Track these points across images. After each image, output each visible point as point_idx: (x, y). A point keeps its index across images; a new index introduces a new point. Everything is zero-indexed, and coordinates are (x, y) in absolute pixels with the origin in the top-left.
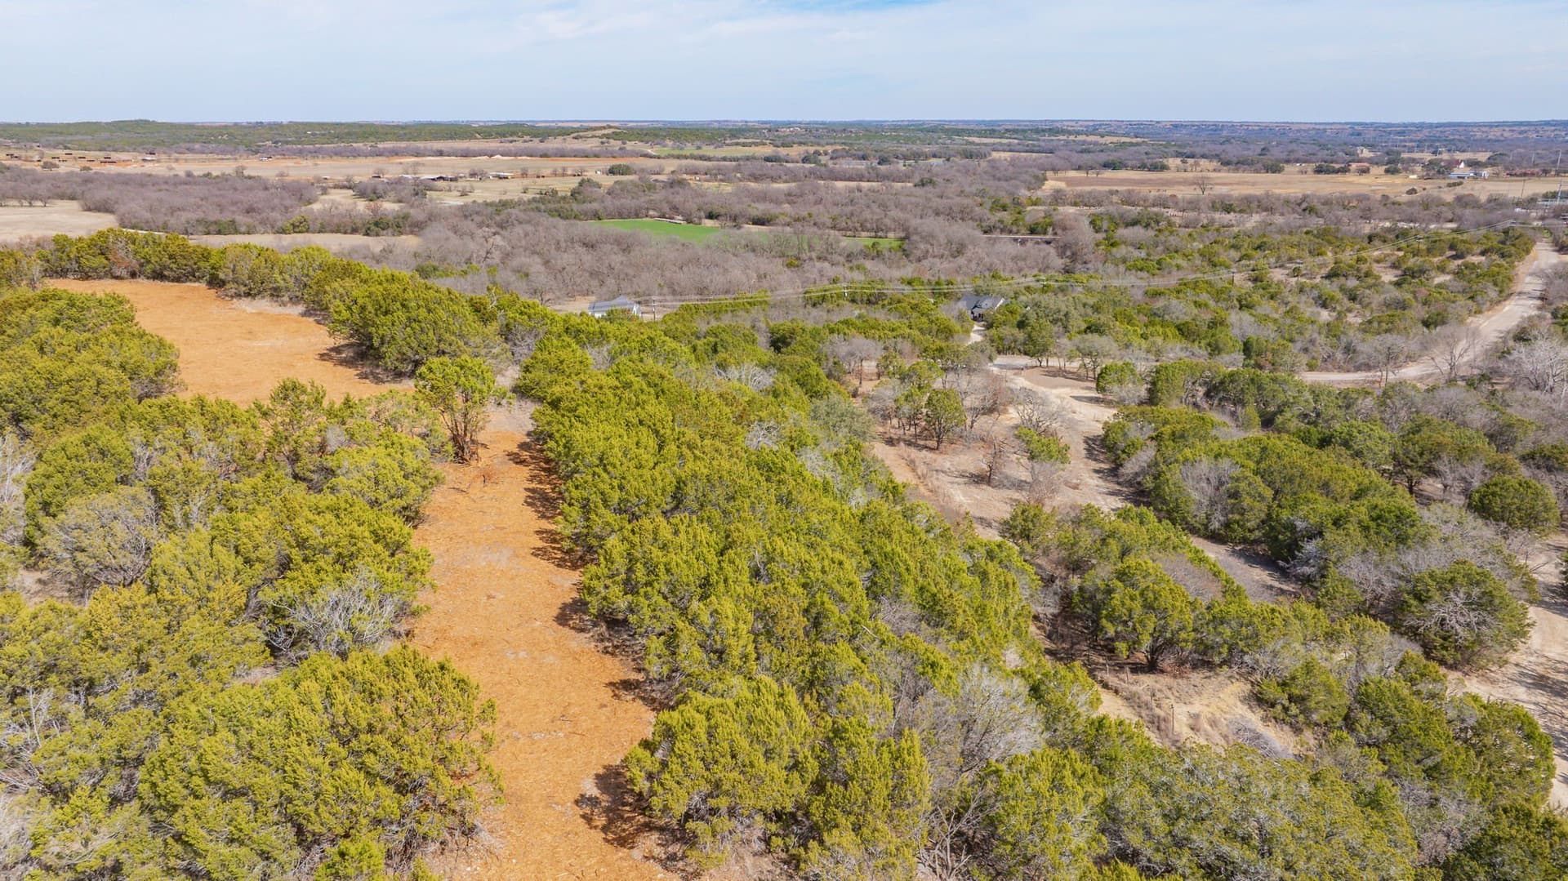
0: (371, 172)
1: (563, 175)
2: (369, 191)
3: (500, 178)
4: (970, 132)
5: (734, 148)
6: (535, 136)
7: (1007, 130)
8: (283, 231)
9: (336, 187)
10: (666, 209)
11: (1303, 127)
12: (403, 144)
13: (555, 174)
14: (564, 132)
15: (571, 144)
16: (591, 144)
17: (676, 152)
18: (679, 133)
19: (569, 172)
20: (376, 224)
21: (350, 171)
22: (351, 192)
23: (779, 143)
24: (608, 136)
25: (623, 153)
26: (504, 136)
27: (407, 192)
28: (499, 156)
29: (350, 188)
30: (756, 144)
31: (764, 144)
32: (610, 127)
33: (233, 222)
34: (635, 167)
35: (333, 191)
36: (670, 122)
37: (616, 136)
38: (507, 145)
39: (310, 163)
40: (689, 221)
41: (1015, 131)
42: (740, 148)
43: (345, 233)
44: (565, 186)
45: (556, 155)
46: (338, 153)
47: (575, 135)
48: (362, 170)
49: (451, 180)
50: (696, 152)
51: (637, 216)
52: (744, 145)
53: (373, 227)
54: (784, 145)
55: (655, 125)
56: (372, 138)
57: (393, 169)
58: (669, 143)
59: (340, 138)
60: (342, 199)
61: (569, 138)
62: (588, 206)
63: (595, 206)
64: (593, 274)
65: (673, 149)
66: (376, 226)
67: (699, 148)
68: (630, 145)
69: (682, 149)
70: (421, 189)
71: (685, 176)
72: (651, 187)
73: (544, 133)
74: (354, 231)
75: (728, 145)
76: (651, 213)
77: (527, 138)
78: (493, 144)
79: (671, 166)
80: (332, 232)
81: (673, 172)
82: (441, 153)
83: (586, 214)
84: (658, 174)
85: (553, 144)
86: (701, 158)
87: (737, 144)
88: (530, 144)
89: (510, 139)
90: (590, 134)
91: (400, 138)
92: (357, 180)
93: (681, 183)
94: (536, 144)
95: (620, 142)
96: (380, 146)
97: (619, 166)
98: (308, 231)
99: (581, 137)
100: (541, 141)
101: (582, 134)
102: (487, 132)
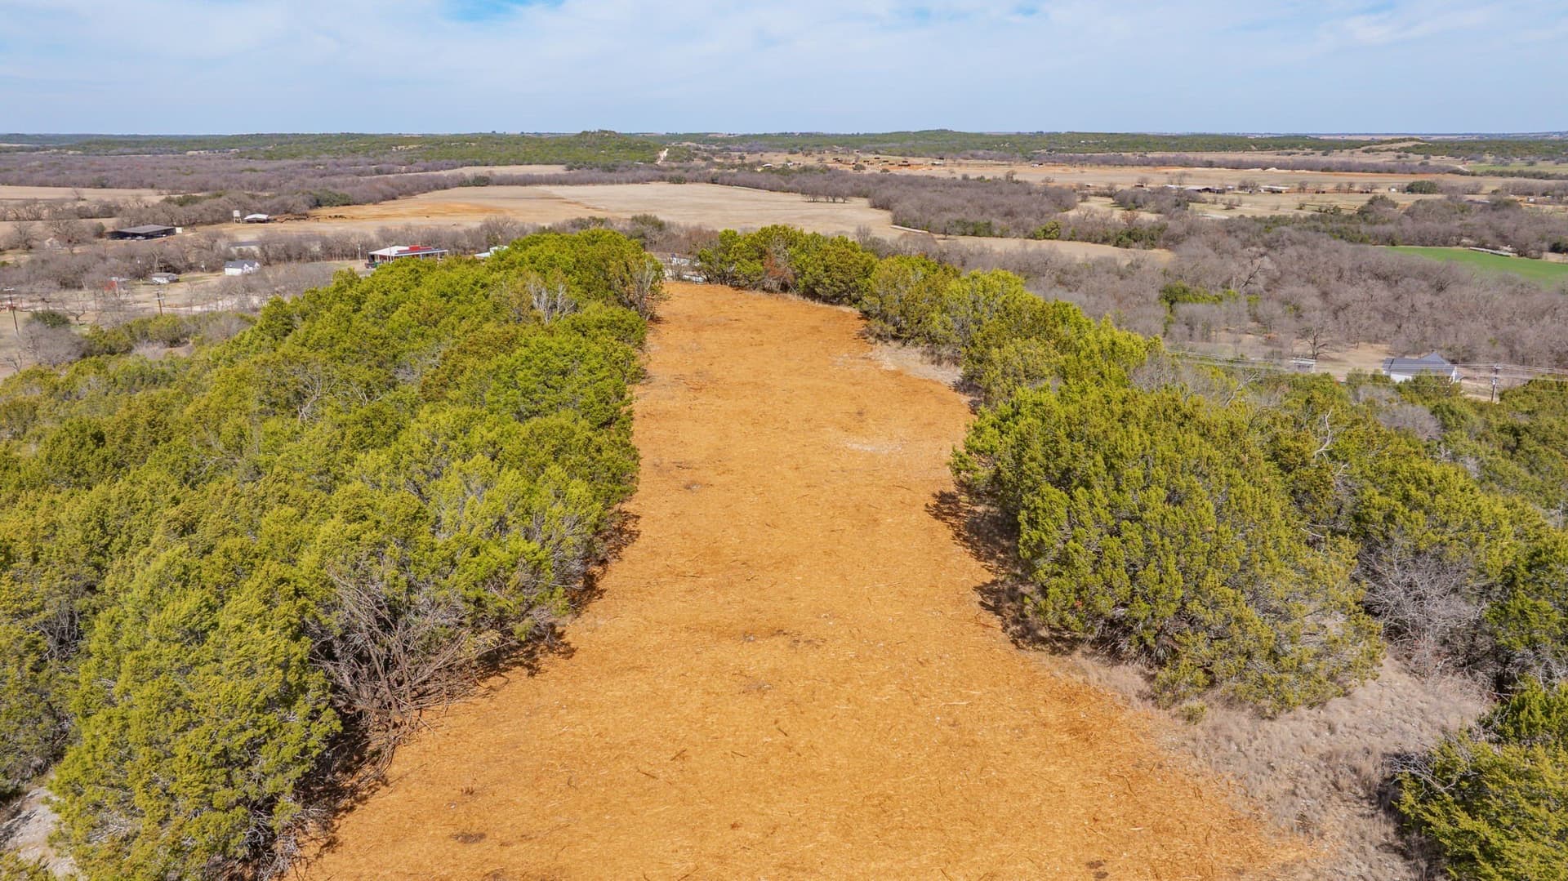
0: (1135, 181)
1: (1349, 191)
2: (1129, 199)
3: (1273, 192)
6: (1318, 149)
8: (1032, 236)
9: (1097, 194)
10: (1488, 236)
12: (1172, 155)
13: (1338, 190)
14: (1353, 145)
15: (1360, 158)
16: (1386, 158)
17: (1499, 169)
18: (1504, 147)
19: (1356, 188)
20: (1129, 235)
21: (1113, 180)
22: (1110, 200)
24: (1407, 150)
25: (1425, 168)
26: (1283, 148)
27: (1168, 203)
28: (1274, 169)
29: (1110, 196)
32: (1412, 140)
33: (992, 223)
34: (1442, 185)
35: (1093, 198)
36: (1488, 135)
37: (1417, 150)
38: (1285, 157)
39: (1077, 170)
40: (1522, 253)
43: (1095, 242)
44: (1351, 203)
45: (1340, 170)
46: (1105, 162)
48: (1125, 179)
49: (1218, 192)
50: (1527, 169)
51: (1445, 244)
53: (1125, 238)
55: (1468, 138)
56: (1141, 148)
57: (1157, 178)
58: (1488, 157)
59: (1111, 147)
60: (1099, 206)
61: (1357, 152)
62: (1378, 228)
63: (1390, 228)
64: (1388, 315)
65: (1494, 164)
66: (1129, 237)
67: (1532, 164)
68: (1434, 161)
69: (1504, 165)
70: (1184, 200)
71: (1512, 197)
72: (1465, 209)
73: (1328, 146)
74: (1105, 241)
76: (1465, 240)
77: (1308, 150)
78: (1268, 157)
79: (1491, 184)
80: (1082, 240)
81: (1495, 192)
82: (1210, 164)
83: (1376, 237)
84: (1473, 193)
85: (1339, 157)
86: (1535, 176)
88: (1311, 158)
89: (1290, 151)
90: (1385, 147)
91: (1170, 148)
92: (1119, 188)
93: (1508, 204)
94: (1318, 157)
95: (1422, 157)
96: (1149, 155)
97: (1422, 183)
98: (1058, 238)
99: (1373, 151)
100: (1324, 155)
101: (1374, 147)
102: (1263, 144)
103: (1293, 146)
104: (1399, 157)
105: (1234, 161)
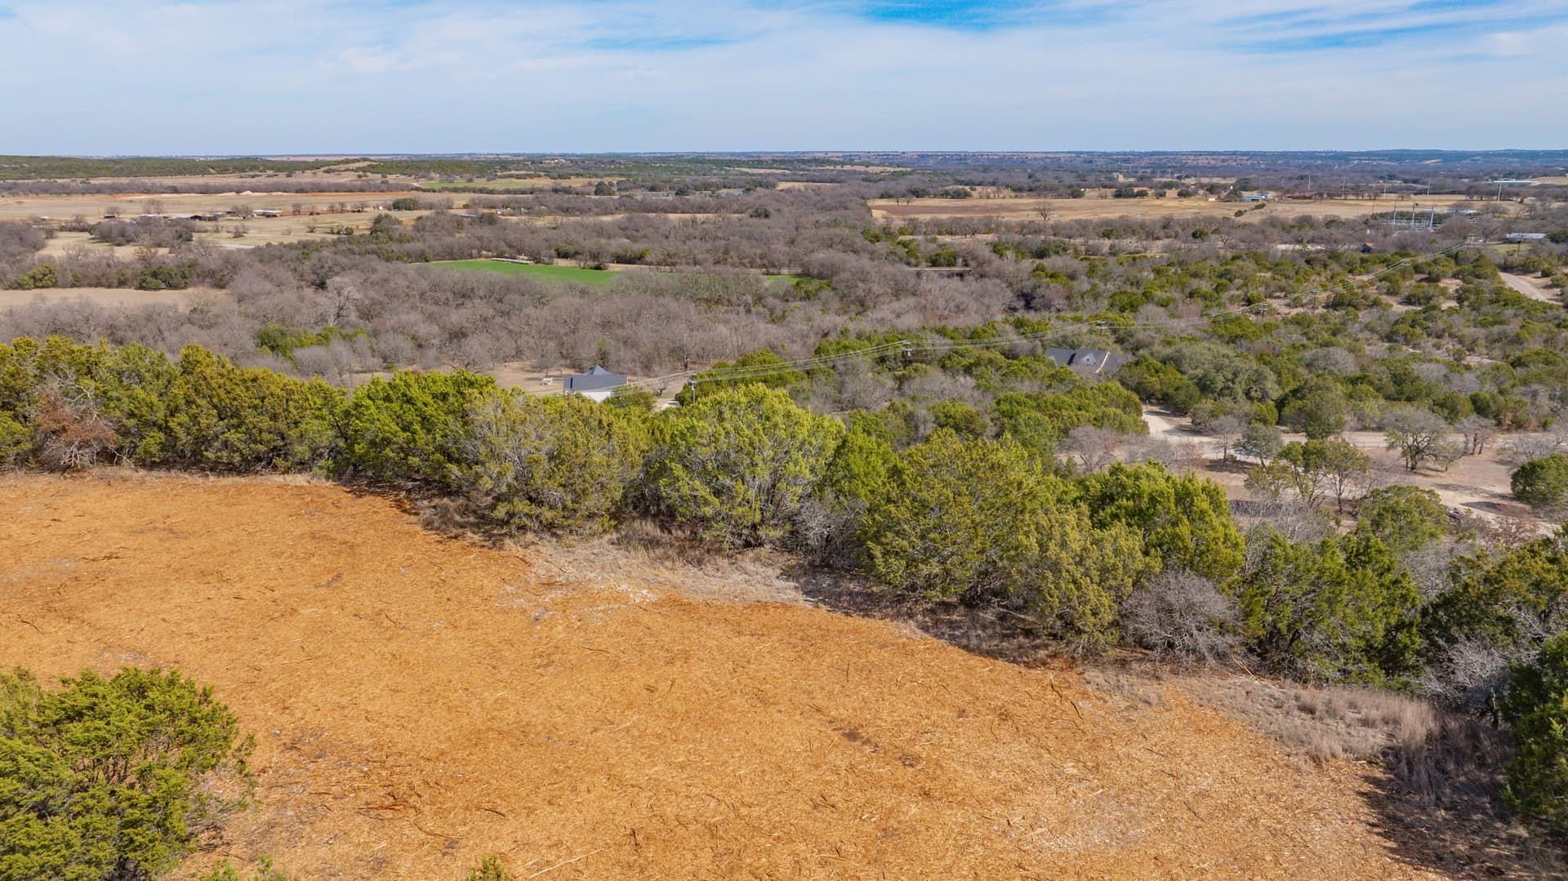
0: (103, 211)
1: (342, 211)
2: (115, 233)
3: (268, 216)
4: (740, 164)
5: (508, 180)
6: (280, 170)
7: (775, 161)
8: (20, 286)
9: (62, 229)
12: (124, 181)
13: (332, 210)
14: (315, 166)
15: (327, 178)
16: (347, 178)
17: (450, 185)
19: (349, 208)
20: (148, 274)
21: (74, 211)
22: (86, 235)
23: (556, 175)
24: (364, 170)
25: (392, 186)
26: (243, 170)
27: (164, 234)
28: (249, 192)
29: (83, 230)
30: (531, 176)
31: (539, 176)
32: (363, 160)
34: (421, 201)
35: (61, 234)
37: (373, 169)
38: (249, 180)
39: (11, 200)
40: (537, 261)
41: (783, 162)
42: (514, 180)
43: (110, 287)
44: (361, 224)
45: (313, 191)
47: (326, 168)
48: (94, 209)
49: (210, 219)
50: (472, 185)
51: (470, 256)
52: (518, 177)
53: (149, 279)
54: (560, 177)
56: (75, 173)
57: (131, 208)
58: (433, 175)
59: (39, 172)
60: (80, 243)
61: (320, 173)
65: (442, 181)
66: (152, 277)
67: (470, 181)
68: (392, 178)
69: (451, 182)
70: (183, 233)
71: (484, 211)
72: (458, 223)
73: (290, 167)
74: (122, 284)
75: (500, 177)
76: (484, 252)
77: (271, 172)
78: (233, 180)
79: (457, 199)
80: (90, 285)
81: (467, 207)
82: (174, 190)
83: (409, 255)
84: (451, 208)
85: (306, 178)
86: (483, 191)
87: (511, 176)
88: (275, 179)
89: (252, 173)
90: (343, 167)
91: (118, 174)
92: (88, 220)
93: (488, 217)
94: (282, 178)
95: (380, 176)
96: (93, 181)
97: (405, 200)
98: (55, 285)
99: (333, 171)
100: (289, 176)
101: (333, 167)
102: (223, 166)
103: (253, 168)
104: (360, 176)
105: (199, 186)
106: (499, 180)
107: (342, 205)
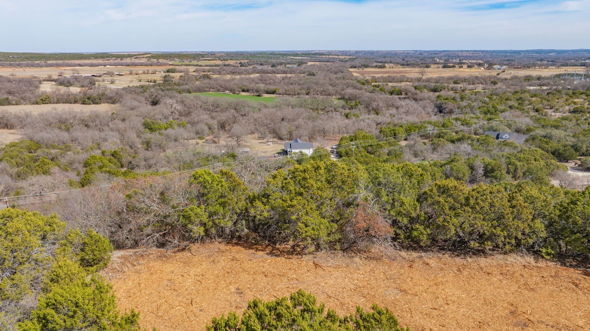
0: (57, 74)
1: (148, 73)
3: (120, 75)
4: (290, 55)
6: (117, 58)
7: (303, 54)
8: (37, 103)
9: (44, 80)
11: (401, 52)
12: (61, 62)
13: (144, 73)
14: (130, 56)
15: (136, 61)
16: (144, 61)
17: (184, 63)
19: (150, 72)
22: (54, 83)
24: (149, 57)
25: (163, 64)
26: (104, 58)
28: (109, 66)
29: (52, 81)
30: (213, 60)
31: (216, 60)
32: (146, 54)
33: (7, 99)
34: (177, 70)
35: (44, 82)
37: (152, 57)
38: (107, 61)
39: (21, 69)
40: (233, 93)
41: (306, 54)
42: (207, 61)
43: (71, 103)
46: (31, 66)
47: (135, 57)
48: (50, 73)
49: (99, 76)
50: (192, 63)
51: (207, 91)
52: (209, 60)
54: (224, 60)
56: (41, 59)
57: (66, 72)
58: (175, 60)
59: (26, 59)
61: (133, 58)
62: (183, 87)
65: (180, 62)
67: (190, 62)
68: (161, 61)
70: (90, 81)
73: (119, 56)
74: (76, 102)
75: (202, 60)
77: (114, 58)
78: (100, 61)
79: (189, 69)
80: (63, 103)
81: (195, 72)
82: (80, 65)
83: (183, 91)
84: (189, 72)
85: (128, 61)
86: (197, 65)
87: (205, 60)
88: (117, 61)
89: (107, 59)
90: (141, 56)
91: (57, 59)
92: (53, 77)
95: (156, 60)
96: (48, 62)
97: (171, 69)
98: (50, 103)
99: (138, 58)
100: (121, 60)
101: (137, 56)
102: (96, 56)
103: (107, 57)
104: (148, 60)
106: (201, 61)
107: (148, 71)
